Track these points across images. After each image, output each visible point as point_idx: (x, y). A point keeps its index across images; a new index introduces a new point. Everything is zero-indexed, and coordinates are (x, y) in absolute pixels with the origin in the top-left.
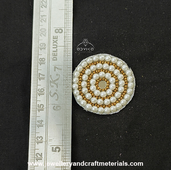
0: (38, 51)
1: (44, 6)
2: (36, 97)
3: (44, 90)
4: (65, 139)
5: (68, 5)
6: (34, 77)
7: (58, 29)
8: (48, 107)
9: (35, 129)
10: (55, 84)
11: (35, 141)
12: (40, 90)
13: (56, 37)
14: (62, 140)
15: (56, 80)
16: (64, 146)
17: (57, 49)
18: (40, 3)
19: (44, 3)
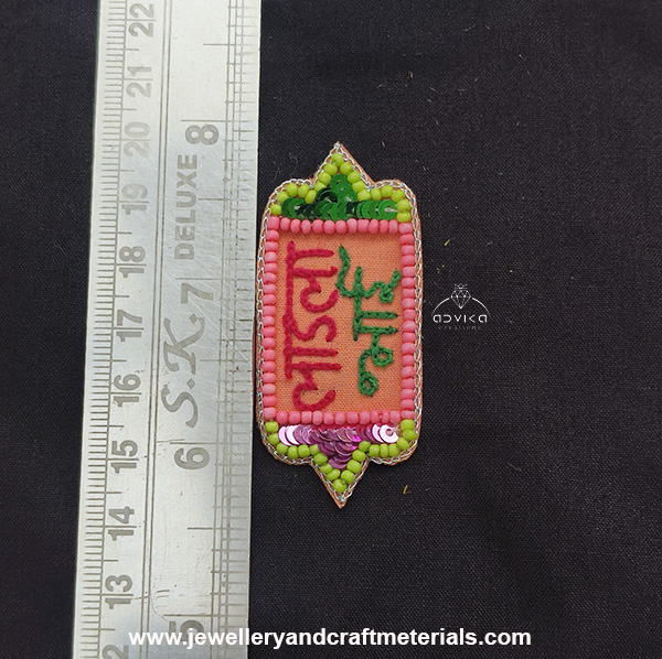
0: (115, 217)
1: (142, 27)
2: (106, 409)
3: (138, 381)
4: (223, 590)
5: (242, 26)
6: (98, 325)
7: (201, 125)
8: (154, 454)
9: (100, 543)
10: (185, 355)
11: (101, 595)
12: (121, 382)
13: (191, 162)
14: (213, 594)
15: (187, 342)
16: (219, 616)
17: (193, 212)
18: (125, 14)
19: (142, 15)
